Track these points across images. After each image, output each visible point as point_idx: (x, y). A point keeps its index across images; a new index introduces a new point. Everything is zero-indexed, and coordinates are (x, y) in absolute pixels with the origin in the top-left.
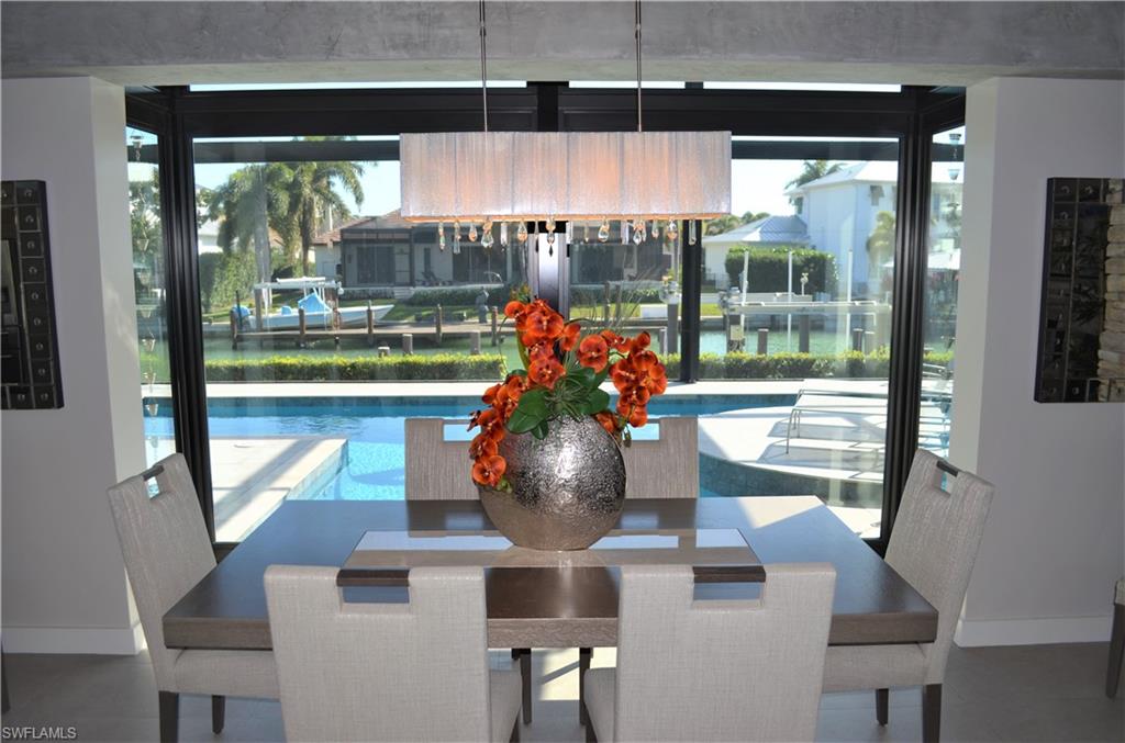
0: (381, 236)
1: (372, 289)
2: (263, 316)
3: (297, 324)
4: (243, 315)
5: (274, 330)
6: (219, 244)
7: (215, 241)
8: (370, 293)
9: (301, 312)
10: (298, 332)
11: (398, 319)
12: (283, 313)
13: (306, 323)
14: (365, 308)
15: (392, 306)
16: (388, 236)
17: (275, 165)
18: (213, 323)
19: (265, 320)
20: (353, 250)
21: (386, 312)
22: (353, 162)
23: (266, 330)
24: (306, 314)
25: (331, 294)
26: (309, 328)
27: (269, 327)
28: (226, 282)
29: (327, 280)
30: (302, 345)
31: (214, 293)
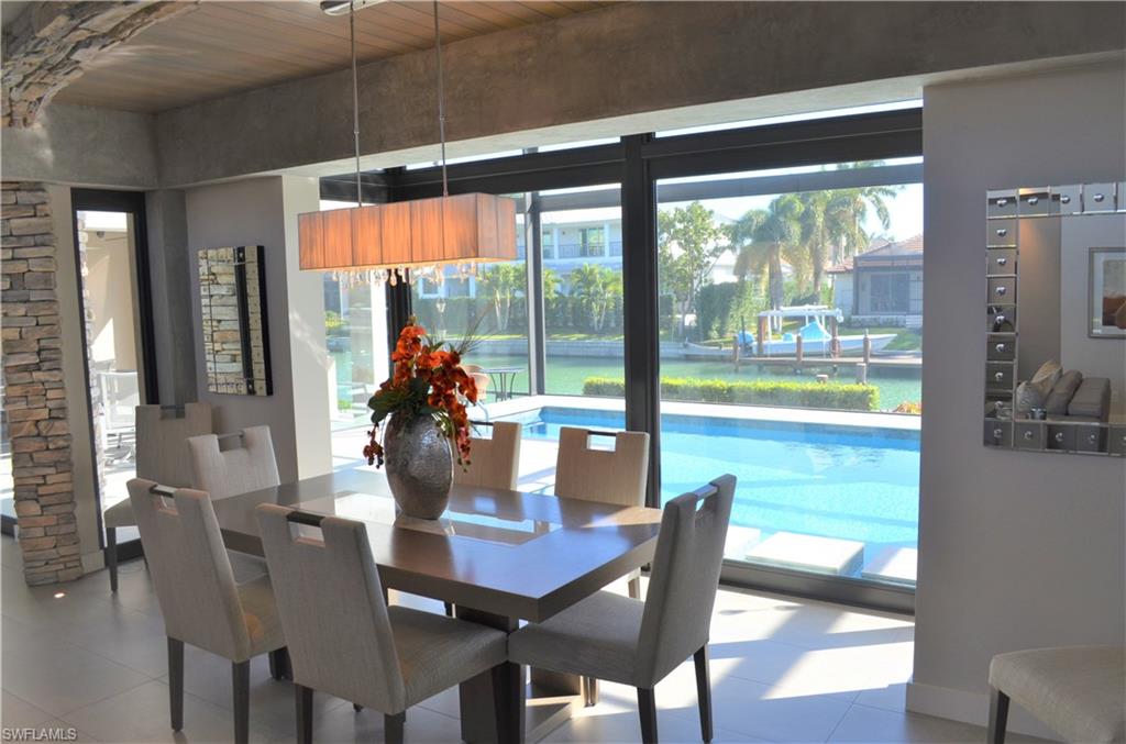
0: (896, 263)
1: (883, 317)
2: (765, 342)
3: (795, 351)
4: (748, 340)
5: (772, 356)
6: (735, 273)
7: (732, 270)
8: (881, 322)
9: (799, 339)
10: (795, 359)
11: (903, 349)
12: (785, 339)
13: (803, 350)
14: (862, 337)
15: (895, 335)
16: (903, 263)
17: (789, 196)
18: (724, 348)
19: (766, 347)
20: (866, 278)
21: (888, 342)
22: (884, 187)
23: (766, 356)
24: (804, 341)
25: (830, 321)
26: (804, 356)
27: (769, 353)
28: (742, 310)
29: (829, 308)
30: (798, 372)
31: (730, 320)
